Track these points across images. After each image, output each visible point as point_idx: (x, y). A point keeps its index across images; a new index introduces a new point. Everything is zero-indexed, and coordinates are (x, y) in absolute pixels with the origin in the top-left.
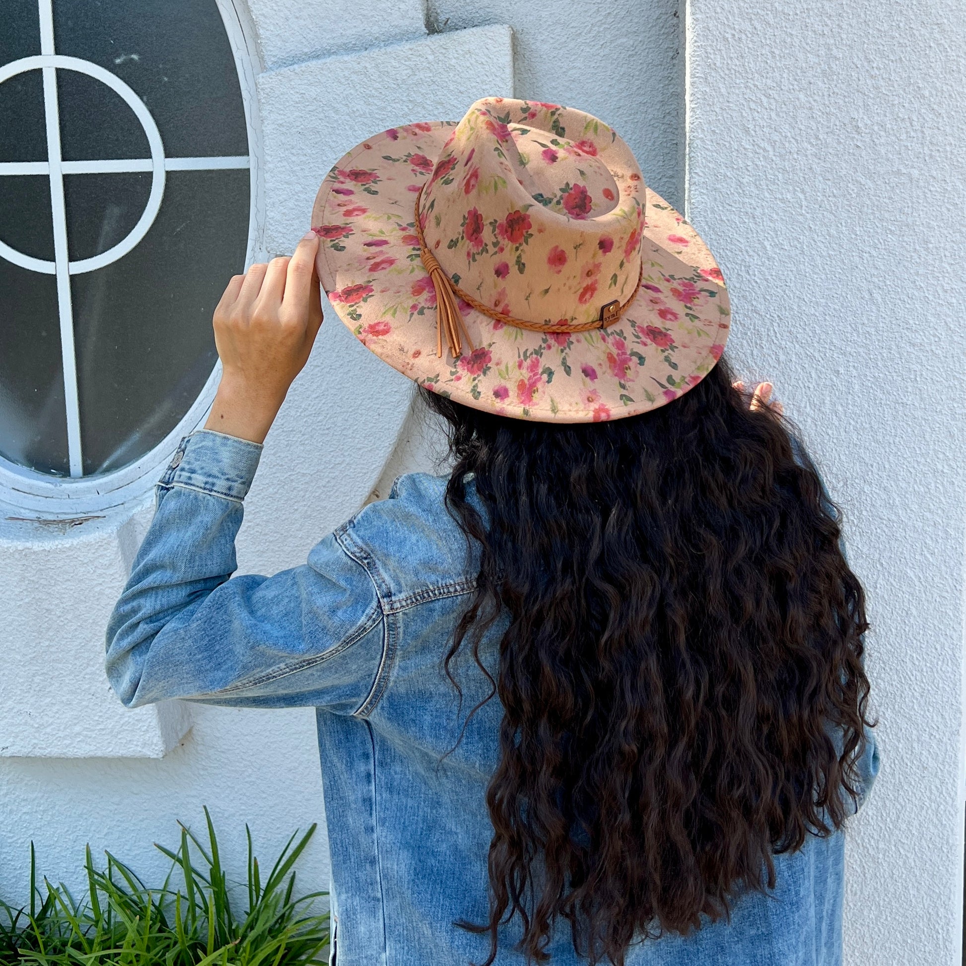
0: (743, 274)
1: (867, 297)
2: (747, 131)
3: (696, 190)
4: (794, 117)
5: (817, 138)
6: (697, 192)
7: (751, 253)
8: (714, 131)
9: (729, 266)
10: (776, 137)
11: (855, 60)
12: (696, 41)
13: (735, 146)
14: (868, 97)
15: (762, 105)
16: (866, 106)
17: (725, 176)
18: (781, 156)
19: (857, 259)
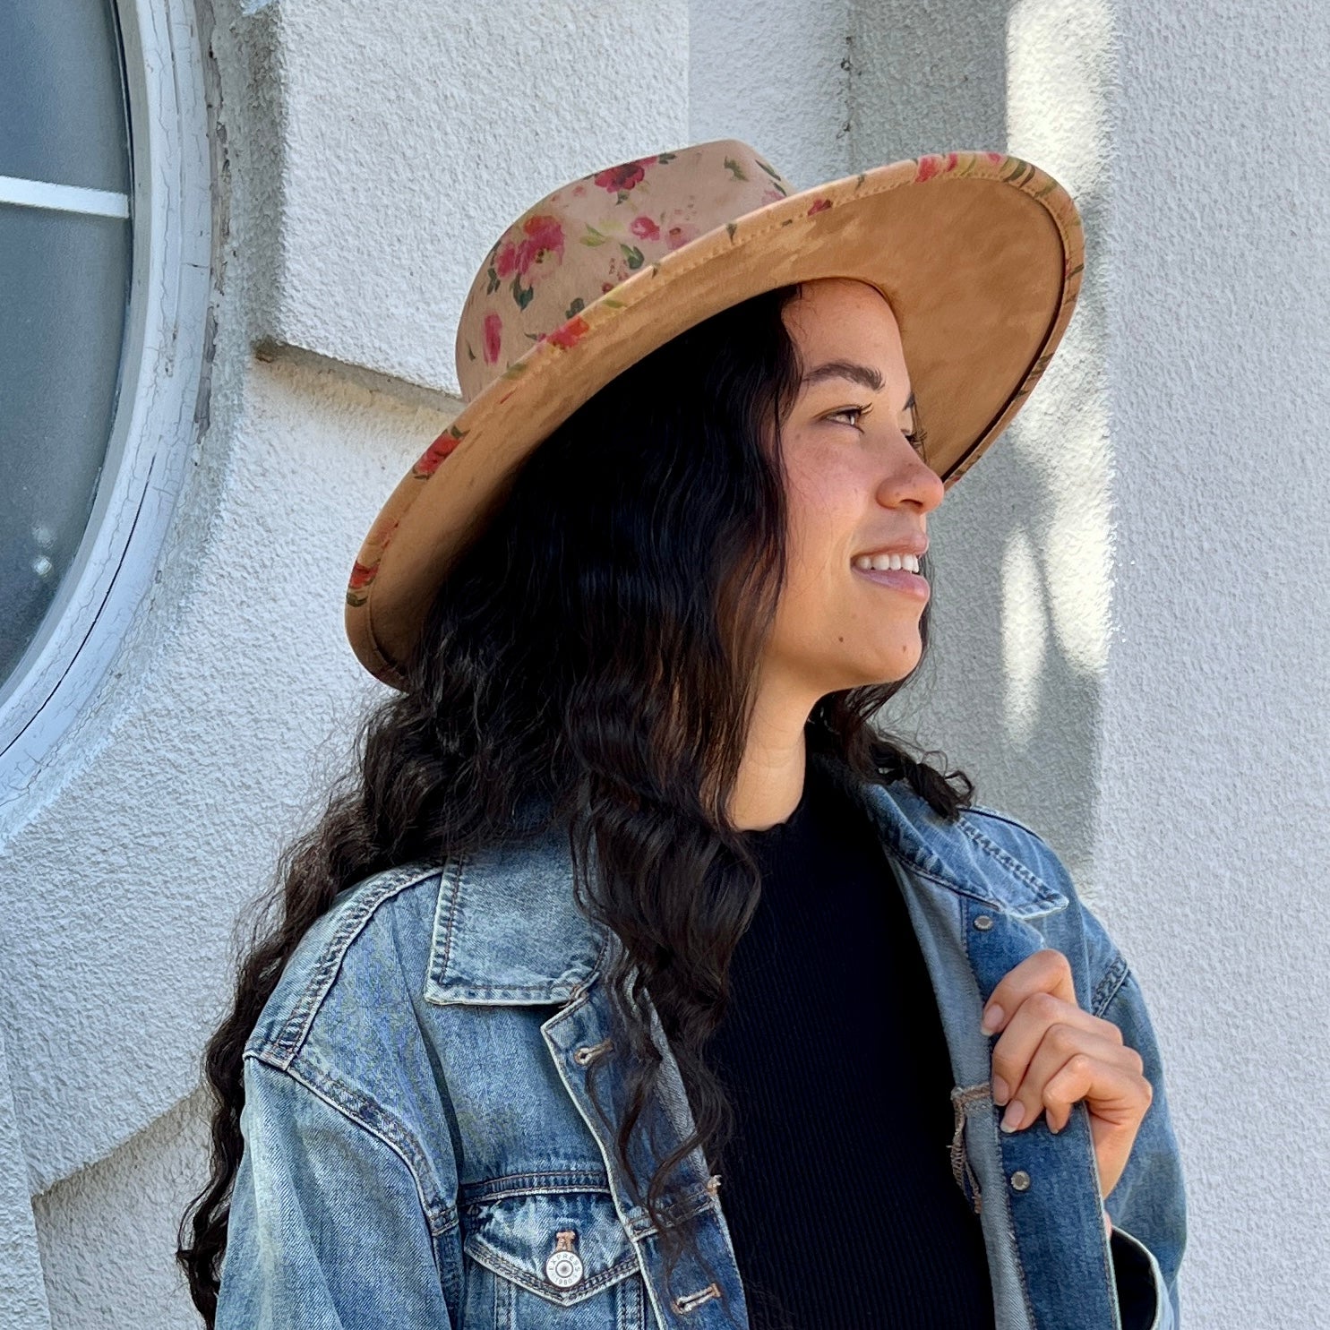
0: (1164, 405)
1: (1299, 463)
2: (1173, 181)
3: (1111, 262)
4: (1225, 173)
5: (1249, 210)
6: (1112, 267)
7: (1173, 375)
8: (1134, 174)
9: (1149, 391)
10: (1205, 198)
11: (1292, 104)
12: (1114, 29)
13: (1158, 201)
14: (1306, 164)
15: (1190, 147)
16: (1302, 174)
17: (1147, 246)
18: (1210, 228)
19: (1289, 405)
